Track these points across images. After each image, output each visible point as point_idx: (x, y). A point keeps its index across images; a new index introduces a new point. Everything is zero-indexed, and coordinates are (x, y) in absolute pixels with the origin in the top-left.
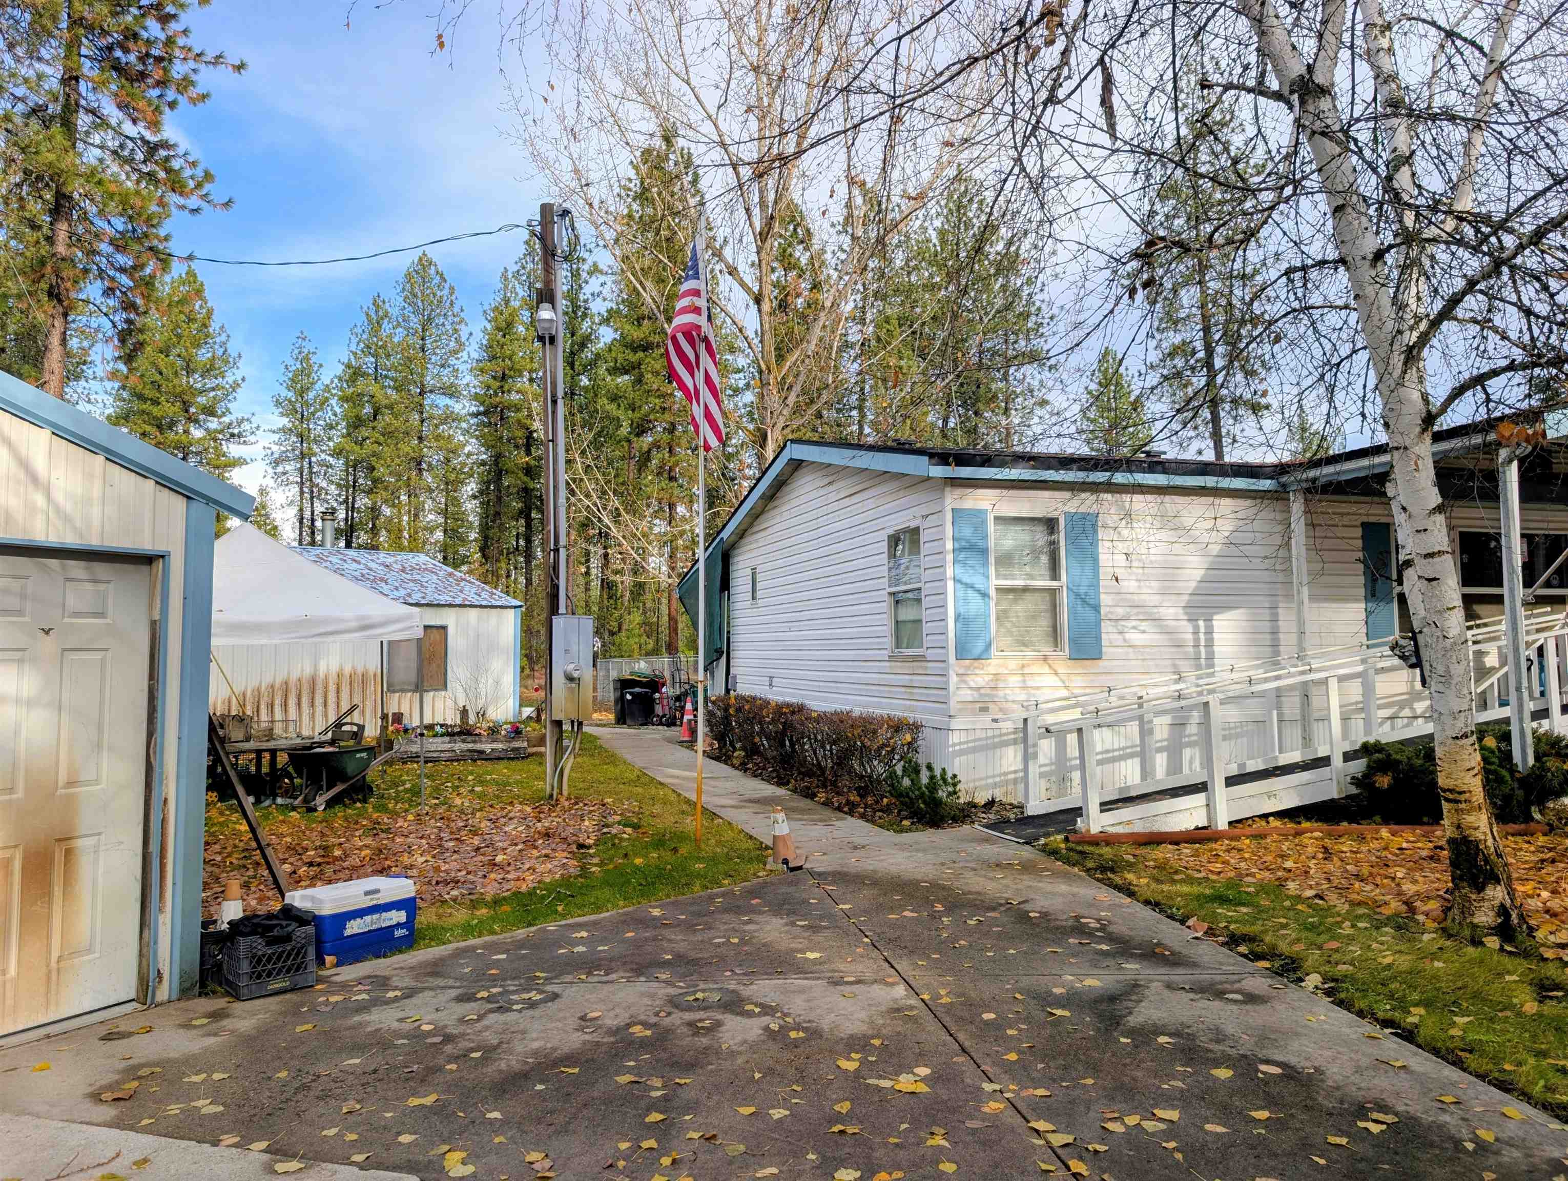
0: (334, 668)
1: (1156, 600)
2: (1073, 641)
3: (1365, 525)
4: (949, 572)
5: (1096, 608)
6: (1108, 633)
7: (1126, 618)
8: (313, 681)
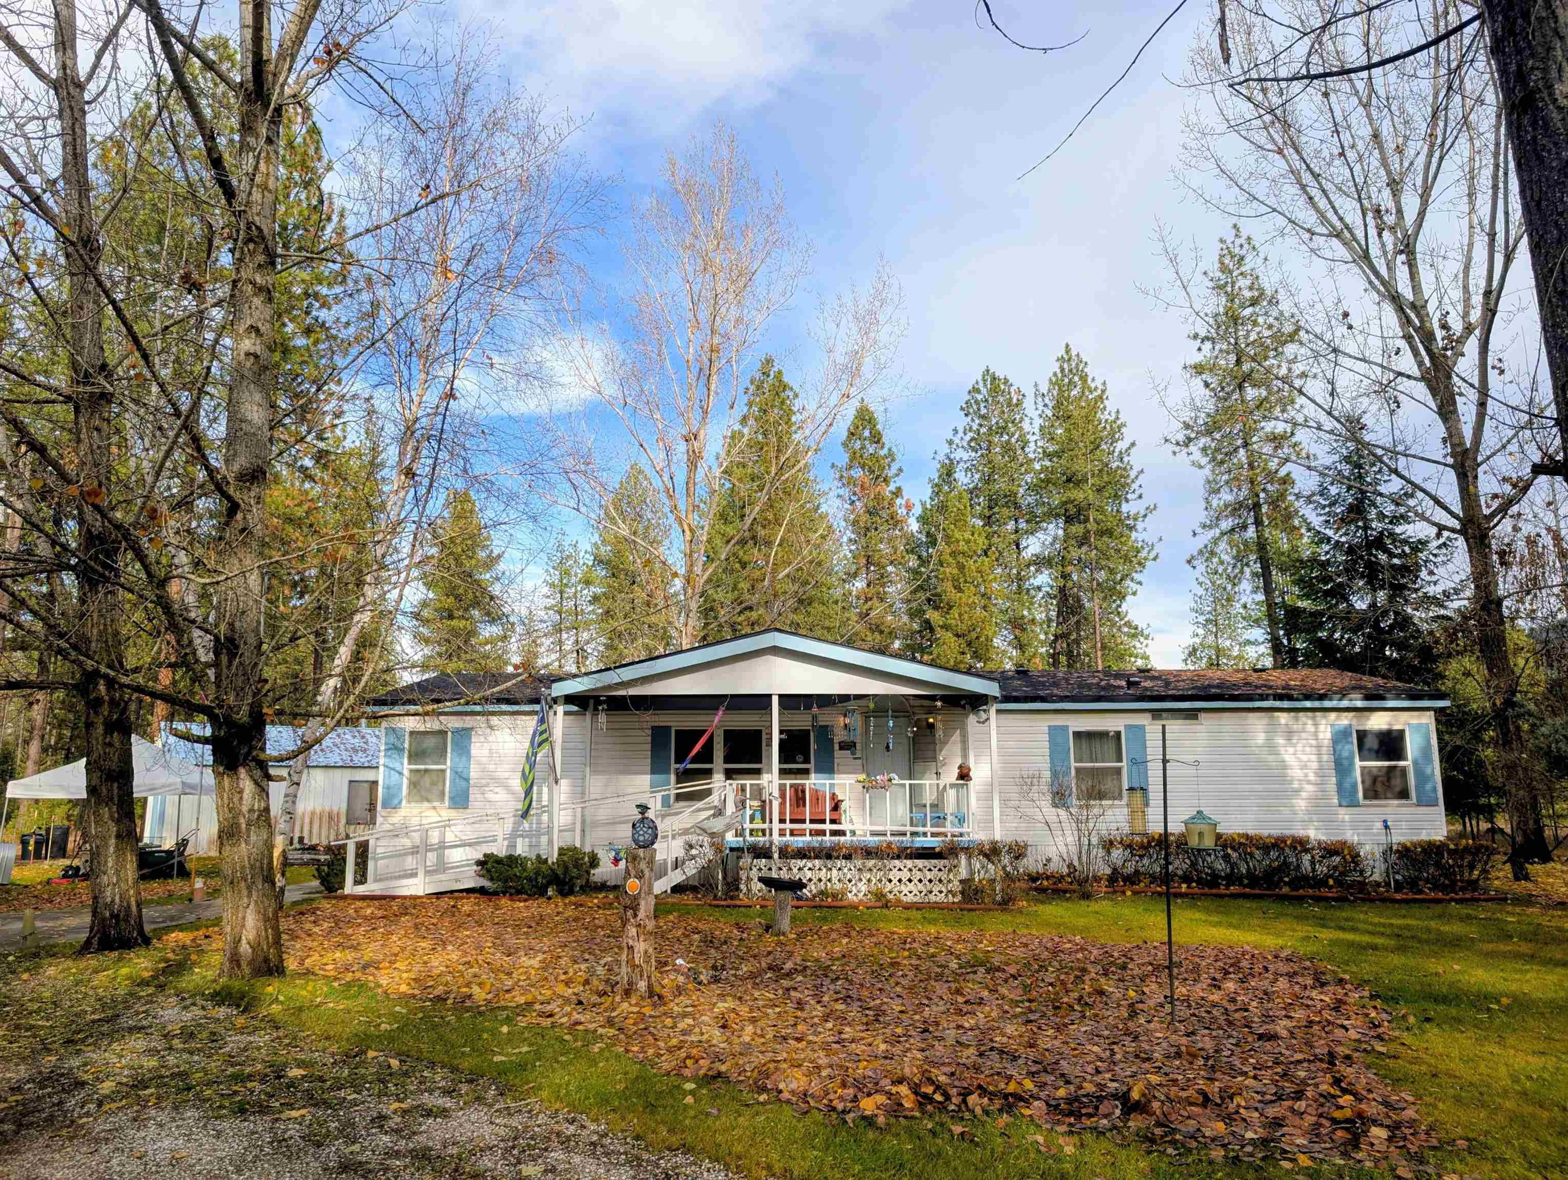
0: (310, 808)
1: (506, 775)
2: (451, 798)
3: (653, 728)
4: (382, 761)
5: (467, 780)
6: (474, 795)
7: (487, 785)
8: (313, 813)
